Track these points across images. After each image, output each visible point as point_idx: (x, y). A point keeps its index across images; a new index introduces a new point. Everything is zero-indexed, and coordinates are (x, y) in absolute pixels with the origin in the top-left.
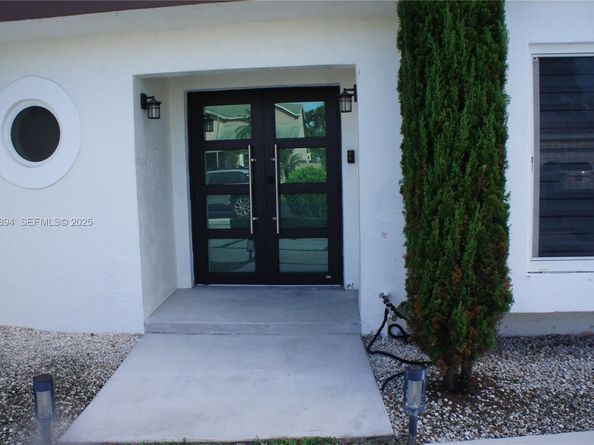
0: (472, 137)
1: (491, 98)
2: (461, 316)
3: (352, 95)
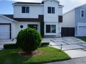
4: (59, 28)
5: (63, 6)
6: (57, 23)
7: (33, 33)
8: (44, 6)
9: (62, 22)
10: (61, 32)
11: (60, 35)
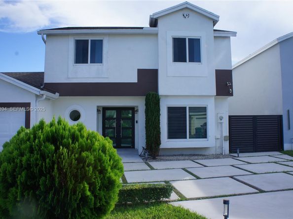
0: (155, 120)
1: (157, 114)
2: (153, 145)
3: (137, 111)
4: (221, 118)
5: (234, 34)
6: (213, 99)
7: (67, 146)
8: (156, 35)
9: (232, 95)
10: (226, 133)
11: (226, 145)
